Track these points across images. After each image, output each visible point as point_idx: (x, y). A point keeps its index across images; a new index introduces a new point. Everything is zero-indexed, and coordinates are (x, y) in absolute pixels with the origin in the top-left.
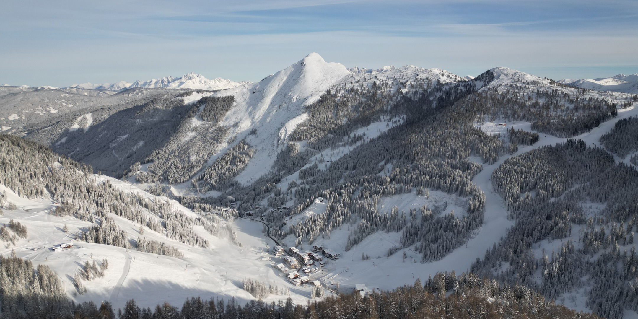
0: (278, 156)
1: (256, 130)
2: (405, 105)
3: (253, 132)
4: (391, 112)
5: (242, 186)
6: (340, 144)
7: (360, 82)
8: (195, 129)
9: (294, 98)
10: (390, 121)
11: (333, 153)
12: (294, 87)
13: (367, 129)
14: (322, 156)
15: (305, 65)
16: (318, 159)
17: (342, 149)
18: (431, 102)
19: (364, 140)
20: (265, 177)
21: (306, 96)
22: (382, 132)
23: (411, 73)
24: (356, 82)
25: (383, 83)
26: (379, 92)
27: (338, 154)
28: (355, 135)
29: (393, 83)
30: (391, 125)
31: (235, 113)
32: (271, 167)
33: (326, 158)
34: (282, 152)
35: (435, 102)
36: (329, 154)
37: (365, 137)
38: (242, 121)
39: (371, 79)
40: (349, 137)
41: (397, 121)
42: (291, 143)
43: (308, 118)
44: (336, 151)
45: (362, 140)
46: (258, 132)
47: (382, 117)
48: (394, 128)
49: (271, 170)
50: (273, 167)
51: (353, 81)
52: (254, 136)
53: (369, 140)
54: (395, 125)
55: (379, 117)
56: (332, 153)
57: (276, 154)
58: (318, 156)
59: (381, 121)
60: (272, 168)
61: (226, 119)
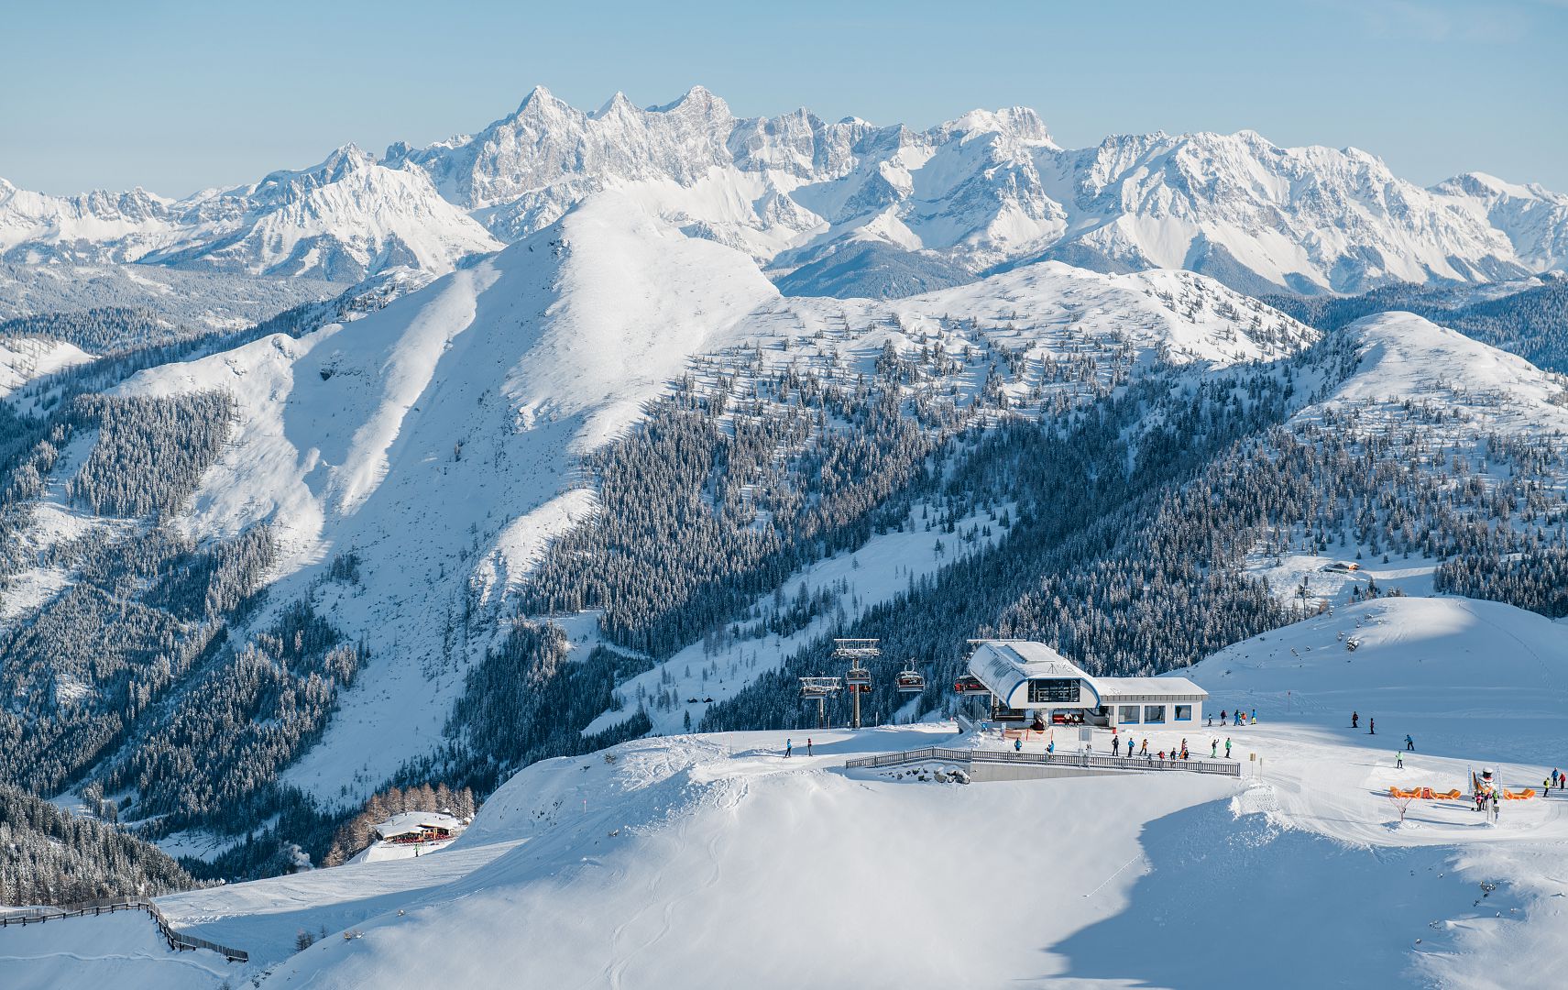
0: (473, 681)
1: (353, 560)
2: (1016, 462)
3: (345, 569)
4: (954, 489)
5: (319, 811)
6: (741, 626)
7: (821, 343)
8: (54, 555)
9: (527, 411)
10: (951, 529)
11: (714, 667)
12: (526, 360)
13: (856, 565)
14: (666, 678)
15: (568, 252)
16: (652, 691)
17: (749, 646)
18: (1123, 449)
19: (842, 615)
20: (419, 768)
21: (581, 402)
22: (917, 579)
23: (1048, 305)
24: (805, 342)
25: (925, 351)
26: (906, 391)
27: (734, 669)
28: (803, 589)
29: (966, 351)
30: (956, 550)
31: (241, 474)
32: (441, 725)
33: (686, 689)
34: (491, 662)
35: (1133, 452)
36: (696, 671)
37: (846, 600)
38: (282, 516)
39: (871, 328)
40: (779, 600)
41: (980, 527)
42: (531, 624)
43: (598, 509)
44: (725, 658)
45: (834, 613)
46: (361, 569)
47: (916, 511)
48: (963, 561)
49: (445, 743)
50: (451, 730)
51: (794, 335)
52: (349, 589)
53: (862, 611)
54: (969, 550)
55: (908, 509)
56: (708, 665)
57: (464, 669)
58: (648, 680)
59: (912, 530)
60: (446, 732)
61: (205, 504)
